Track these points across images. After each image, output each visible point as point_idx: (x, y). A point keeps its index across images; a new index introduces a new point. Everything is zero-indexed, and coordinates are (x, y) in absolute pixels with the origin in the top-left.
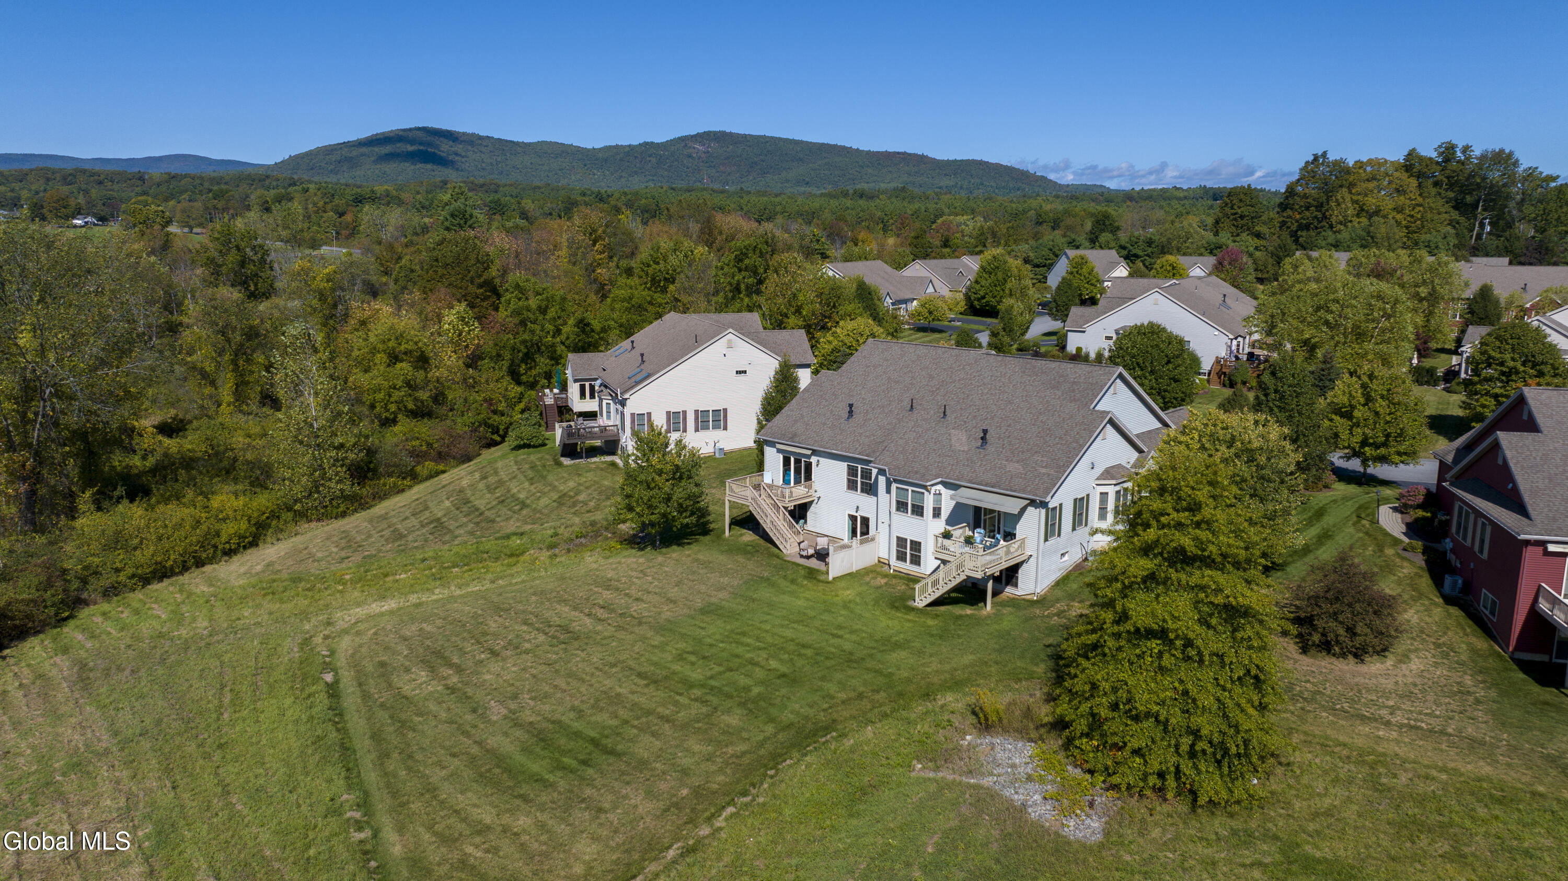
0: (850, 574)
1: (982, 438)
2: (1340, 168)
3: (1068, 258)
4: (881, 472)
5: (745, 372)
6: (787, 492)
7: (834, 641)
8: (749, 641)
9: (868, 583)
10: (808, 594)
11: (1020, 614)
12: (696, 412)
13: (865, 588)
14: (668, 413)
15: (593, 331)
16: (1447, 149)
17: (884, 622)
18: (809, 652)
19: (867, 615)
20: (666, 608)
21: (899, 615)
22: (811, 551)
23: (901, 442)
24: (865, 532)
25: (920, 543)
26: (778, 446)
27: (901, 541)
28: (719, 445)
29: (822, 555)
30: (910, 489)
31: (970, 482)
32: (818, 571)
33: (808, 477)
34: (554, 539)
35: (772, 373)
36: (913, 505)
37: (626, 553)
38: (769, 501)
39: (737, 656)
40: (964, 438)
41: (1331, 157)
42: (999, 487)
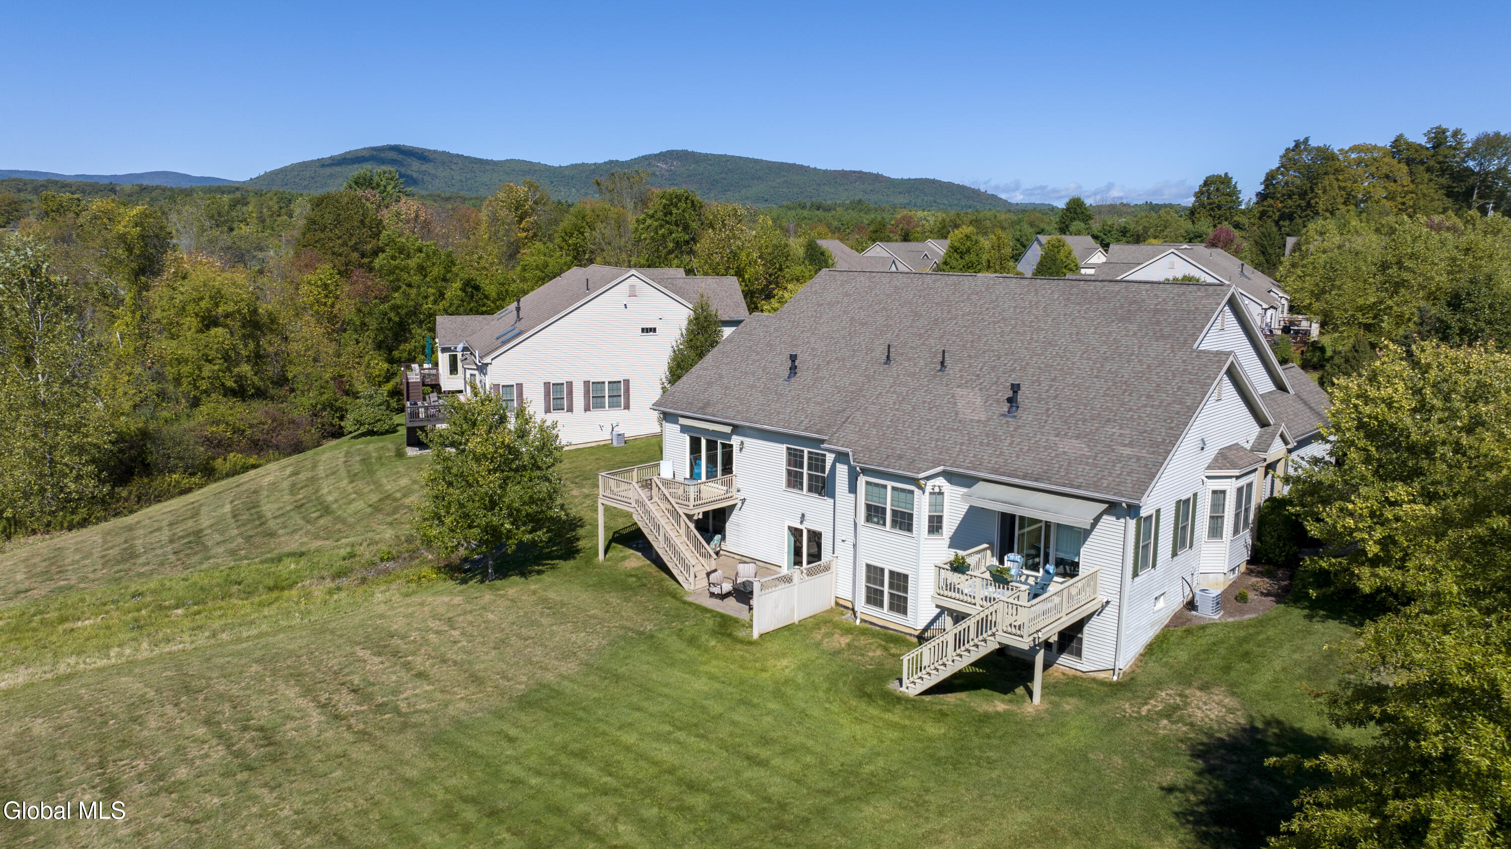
0: (788, 628)
1: (1010, 400)
2: (1325, 155)
3: (1040, 244)
4: (841, 457)
5: (654, 330)
6: (692, 492)
7: (751, 773)
8: (588, 770)
9: (818, 645)
10: (714, 667)
11: (1096, 711)
12: (586, 383)
13: (813, 654)
14: (547, 385)
15: (486, 297)
16: (1436, 133)
17: (848, 729)
18: (699, 801)
19: (816, 712)
20: (462, 693)
21: (874, 711)
22: (727, 587)
23: (872, 409)
24: (815, 556)
25: (906, 577)
26: (682, 421)
27: (874, 573)
28: (619, 430)
29: (743, 594)
30: (890, 484)
31: (995, 471)
32: (736, 621)
33: (728, 468)
34: (347, 563)
35: (684, 324)
36: (894, 513)
37: (442, 586)
38: (664, 506)
39: (558, 810)
40: (979, 401)
41: (1313, 143)
42: (1049, 480)
